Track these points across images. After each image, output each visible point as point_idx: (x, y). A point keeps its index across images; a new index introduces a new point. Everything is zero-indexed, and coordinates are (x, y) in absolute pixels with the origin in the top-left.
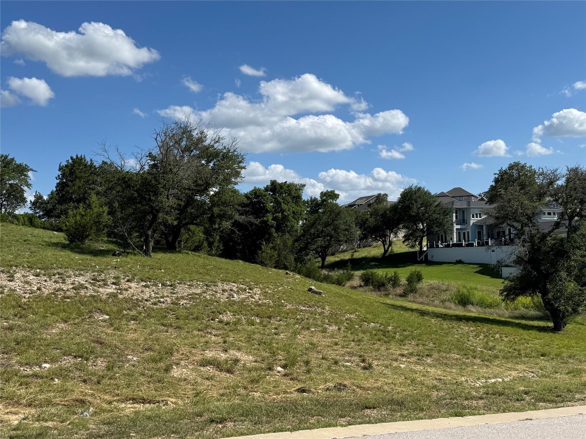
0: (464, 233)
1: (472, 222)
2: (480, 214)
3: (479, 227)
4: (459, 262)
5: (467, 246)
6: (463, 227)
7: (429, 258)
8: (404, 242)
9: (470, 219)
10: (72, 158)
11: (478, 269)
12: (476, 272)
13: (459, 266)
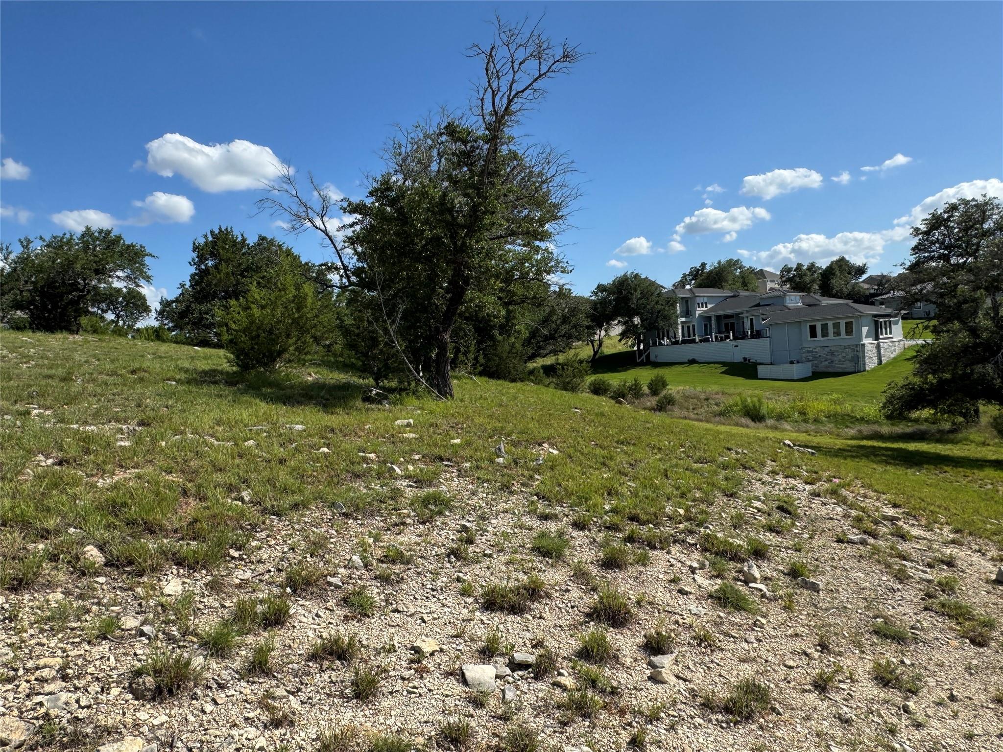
0: (688, 327)
1: (698, 313)
2: (706, 303)
3: (706, 319)
4: (692, 362)
5: (701, 341)
6: (688, 319)
7: (652, 358)
8: (620, 340)
9: (695, 310)
10: (212, 232)
11: (724, 369)
12: (722, 373)
13: (695, 367)
